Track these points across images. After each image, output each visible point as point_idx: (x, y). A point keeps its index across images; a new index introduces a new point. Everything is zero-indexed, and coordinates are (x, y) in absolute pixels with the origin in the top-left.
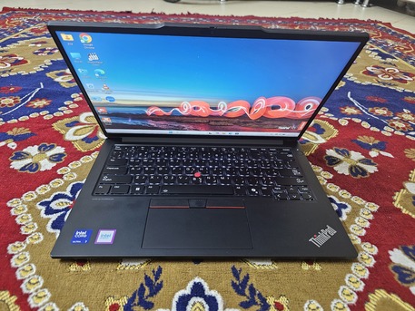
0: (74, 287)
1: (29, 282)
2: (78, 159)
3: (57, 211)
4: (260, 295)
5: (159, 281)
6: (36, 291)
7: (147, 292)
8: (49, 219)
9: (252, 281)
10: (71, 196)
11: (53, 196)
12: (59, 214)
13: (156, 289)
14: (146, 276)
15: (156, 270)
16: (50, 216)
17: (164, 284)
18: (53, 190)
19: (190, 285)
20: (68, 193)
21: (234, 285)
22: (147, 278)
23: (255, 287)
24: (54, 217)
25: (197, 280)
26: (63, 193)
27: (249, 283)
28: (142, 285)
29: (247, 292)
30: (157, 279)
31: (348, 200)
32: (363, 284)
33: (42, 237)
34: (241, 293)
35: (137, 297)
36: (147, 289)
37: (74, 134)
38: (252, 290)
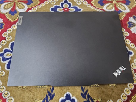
0: (21, 96)
1: (5, 94)
2: (10, 27)
3: (7, 59)
4: (91, 98)
5: (53, 93)
6: (8, 98)
7: (49, 98)
8: (5, 63)
9: (89, 92)
10: (11, 50)
11: (3, 50)
12: (9, 61)
13: (52, 97)
14: (48, 91)
15: (52, 88)
16: (5, 62)
17: (55, 94)
18: (3, 47)
19: (65, 95)
20: (9, 48)
21: (82, 94)
22: (48, 92)
23: (90, 95)
24: (7, 62)
25: (68, 93)
26: (7, 48)
27: (88, 93)
28: (47, 95)
29: (87, 97)
30: (52, 92)
31: (133, 49)
32: (131, 92)
33: (4, 72)
34: (84, 97)
35: (46, 101)
36: (49, 97)
37: (5, 8)
38: (89, 96)
